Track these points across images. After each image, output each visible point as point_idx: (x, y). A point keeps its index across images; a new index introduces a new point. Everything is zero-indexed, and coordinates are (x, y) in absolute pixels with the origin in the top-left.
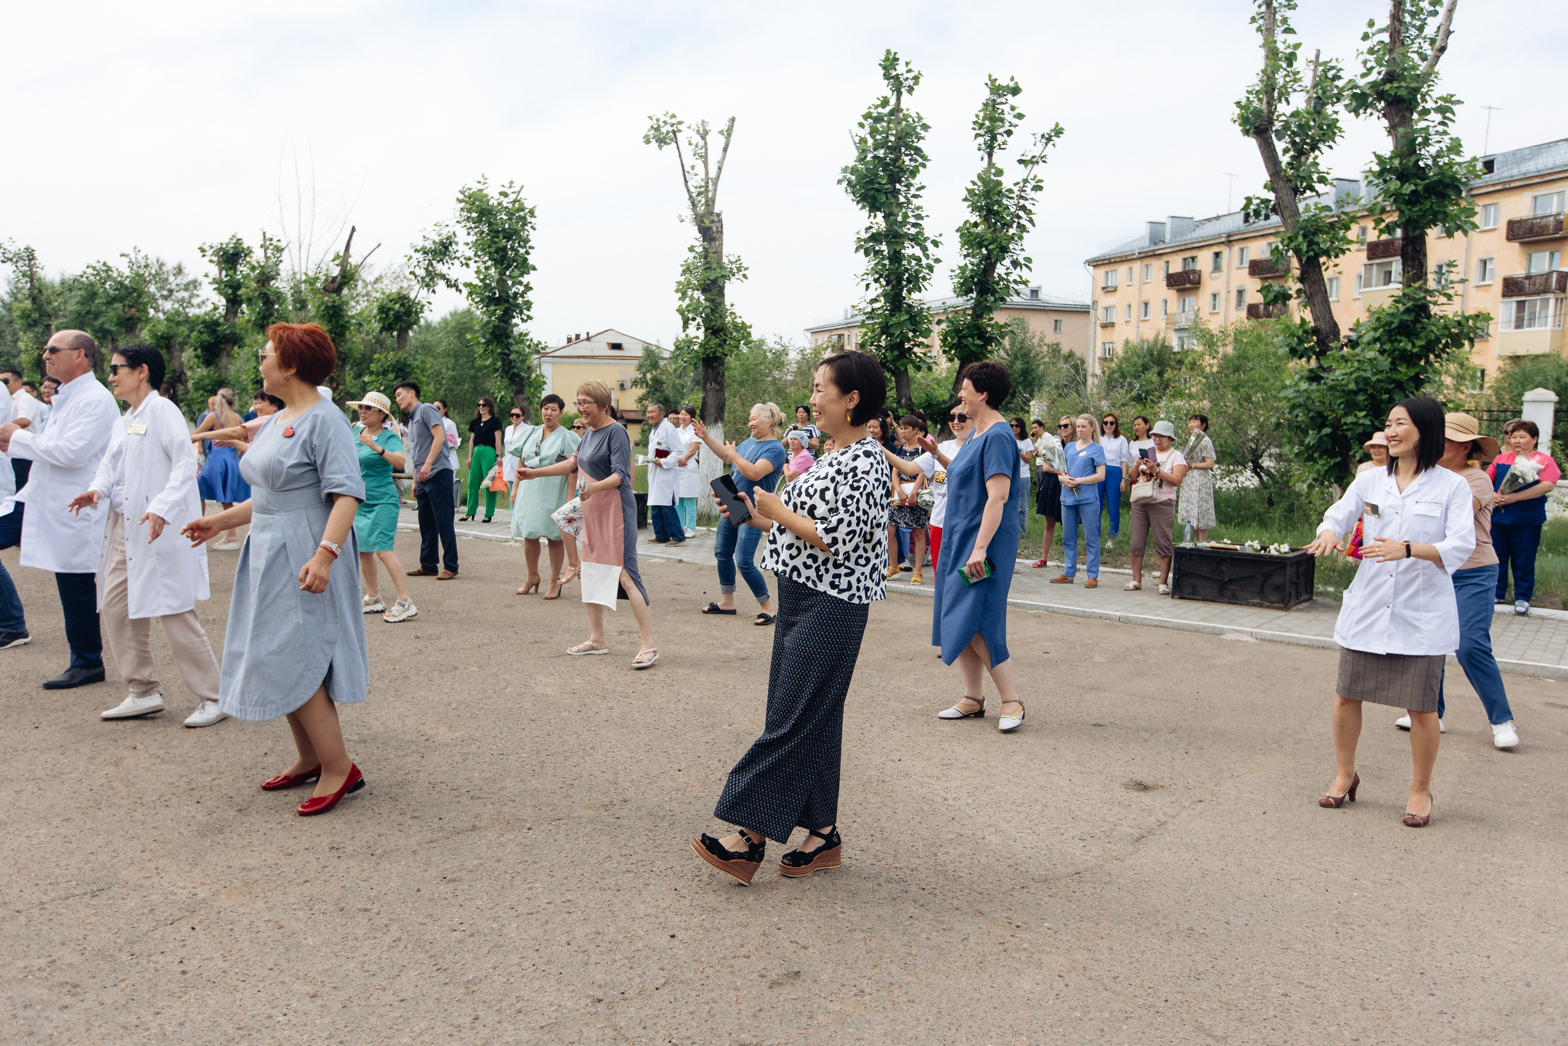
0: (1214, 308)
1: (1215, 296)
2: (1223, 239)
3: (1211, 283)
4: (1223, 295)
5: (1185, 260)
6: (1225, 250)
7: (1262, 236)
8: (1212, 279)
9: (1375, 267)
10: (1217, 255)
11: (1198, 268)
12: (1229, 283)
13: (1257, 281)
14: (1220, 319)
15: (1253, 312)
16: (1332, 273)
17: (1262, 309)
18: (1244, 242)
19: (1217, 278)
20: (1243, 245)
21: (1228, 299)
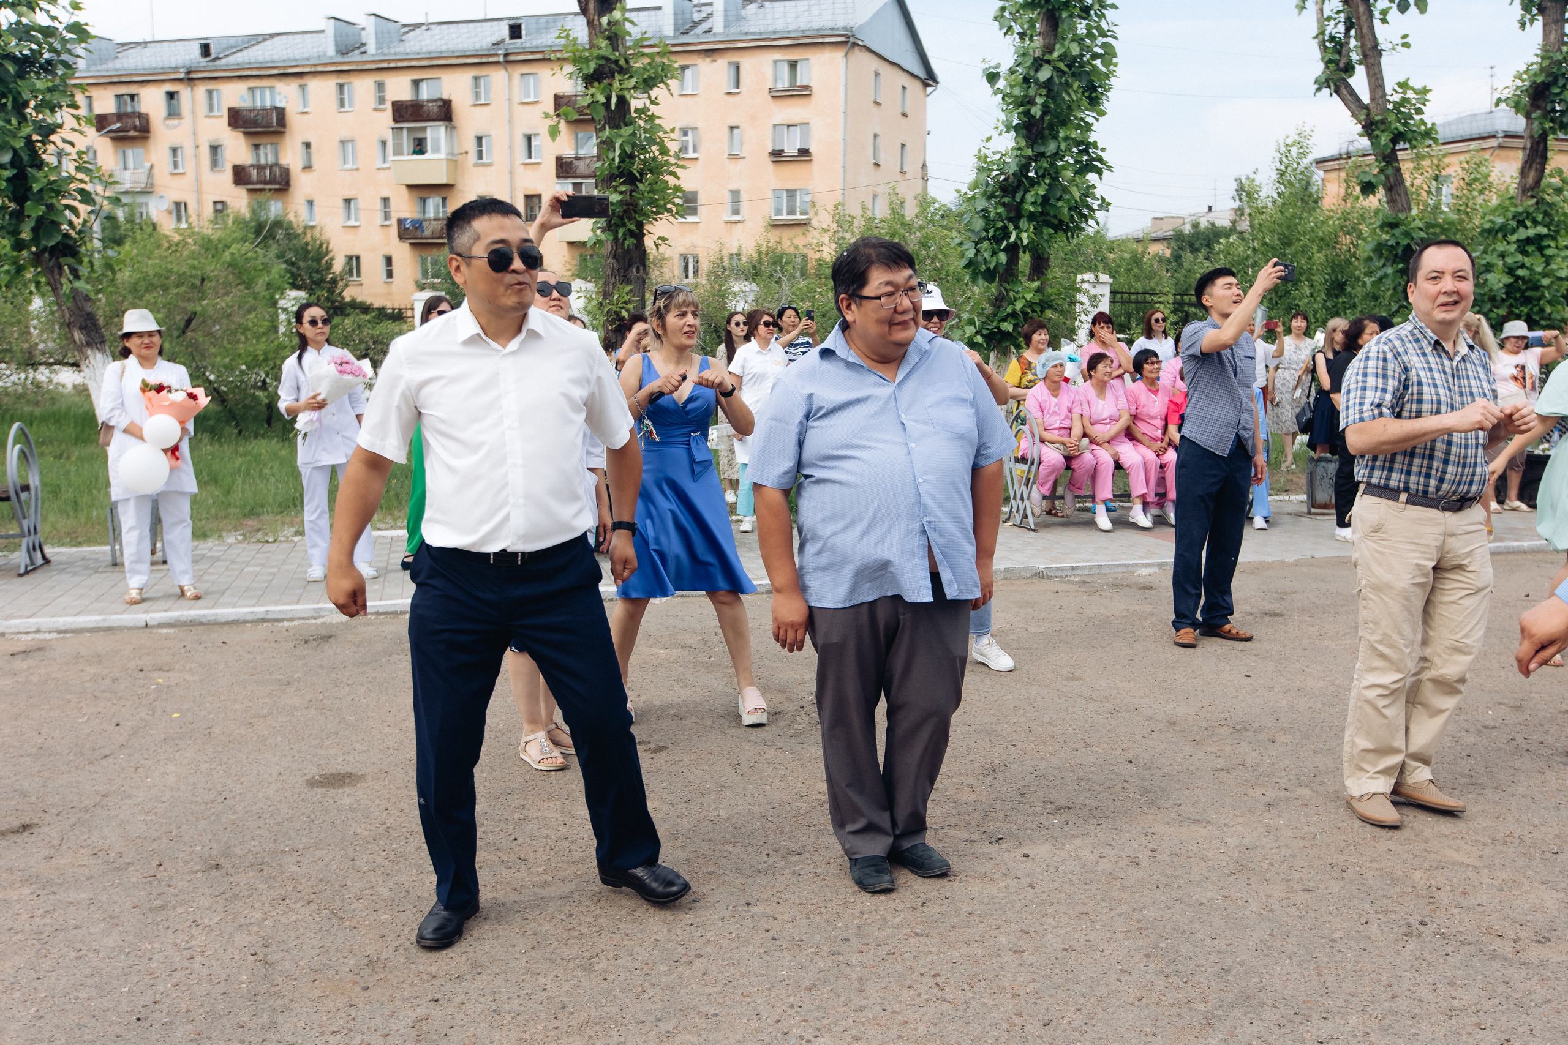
0: (176, 165)
1: (174, 150)
2: (182, 76)
3: (164, 133)
4: (188, 150)
5: (118, 97)
6: (185, 93)
7: (240, 77)
8: (168, 127)
9: (405, 132)
10: (171, 95)
11: (143, 109)
12: (194, 134)
13: (241, 136)
14: (188, 181)
15: (240, 175)
16: (345, 134)
17: (254, 172)
18: (212, 82)
19: (175, 127)
20: (211, 86)
21: (196, 156)
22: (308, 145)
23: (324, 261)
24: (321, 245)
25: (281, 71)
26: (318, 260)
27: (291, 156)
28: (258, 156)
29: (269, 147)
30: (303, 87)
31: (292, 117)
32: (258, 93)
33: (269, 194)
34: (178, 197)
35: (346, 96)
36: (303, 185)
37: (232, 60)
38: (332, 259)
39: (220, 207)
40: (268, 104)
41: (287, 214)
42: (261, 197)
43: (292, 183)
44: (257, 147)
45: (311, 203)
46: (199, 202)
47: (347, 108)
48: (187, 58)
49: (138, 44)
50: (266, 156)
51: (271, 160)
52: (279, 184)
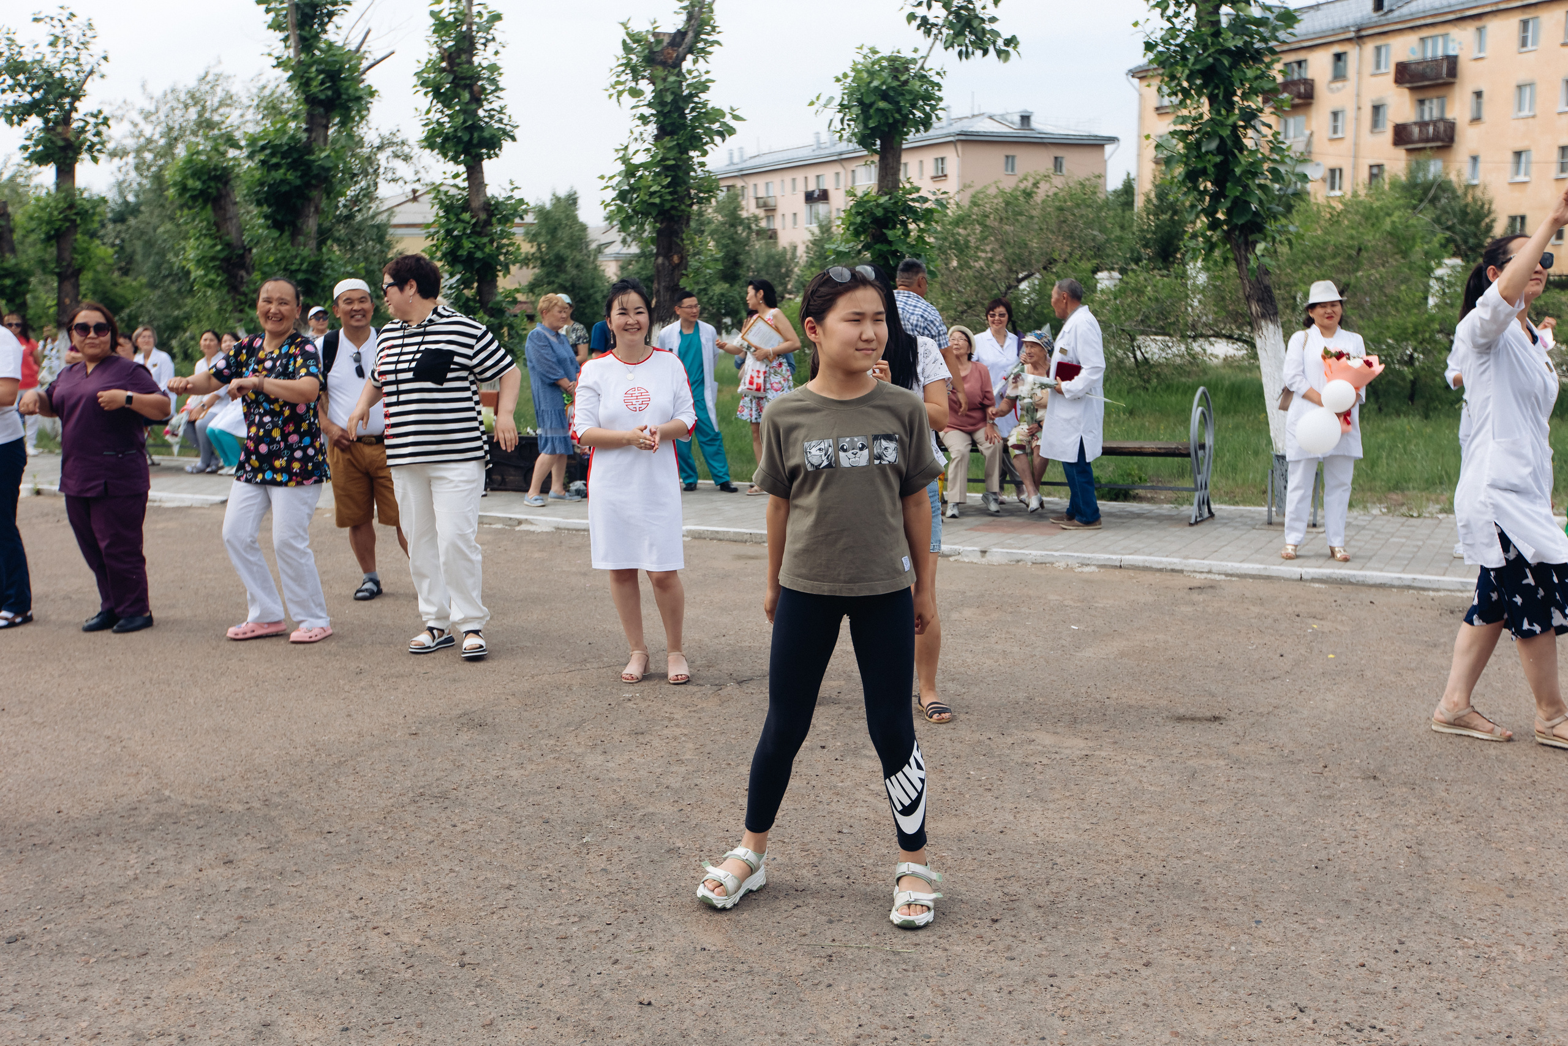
0: (1335, 130)
1: (1335, 114)
2: (1352, 35)
3: (1328, 97)
4: (1350, 113)
6: (1353, 52)
7: (1412, 28)
8: (1332, 91)
10: (1338, 57)
11: (1309, 76)
12: (1358, 95)
13: (1406, 92)
14: (1345, 146)
15: (1401, 135)
16: (1522, 77)
17: (1416, 130)
18: (1382, 37)
19: (1338, 89)
20: (1379, 42)
21: (1357, 119)
22: (1479, 94)
23: (1483, 224)
24: (1482, 207)
25: (1459, 15)
26: (1477, 222)
27: (1458, 108)
28: (1422, 112)
29: (1435, 101)
30: (1480, 30)
31: (1466, 67)
32: (1430, 43)
33: (1429, 152)
34: (1333, 163)
35: (1530, 34)
36: (1469, 139)
37: (1405, 10)
38: (1493, 221)
39: (1376, 172)
40: (1440, 53)
41: (1448, 174)
42: (1421, 157)
43: (1456, 138)
44: (1421, 102)
45: (1475, 159)
46: (1355, 167)
47: (1530, 47)
48: (1359, 15)
49: (1311, 7)
50: (1432, 111)
51: (1436, 114)
52: (1442, 140)
